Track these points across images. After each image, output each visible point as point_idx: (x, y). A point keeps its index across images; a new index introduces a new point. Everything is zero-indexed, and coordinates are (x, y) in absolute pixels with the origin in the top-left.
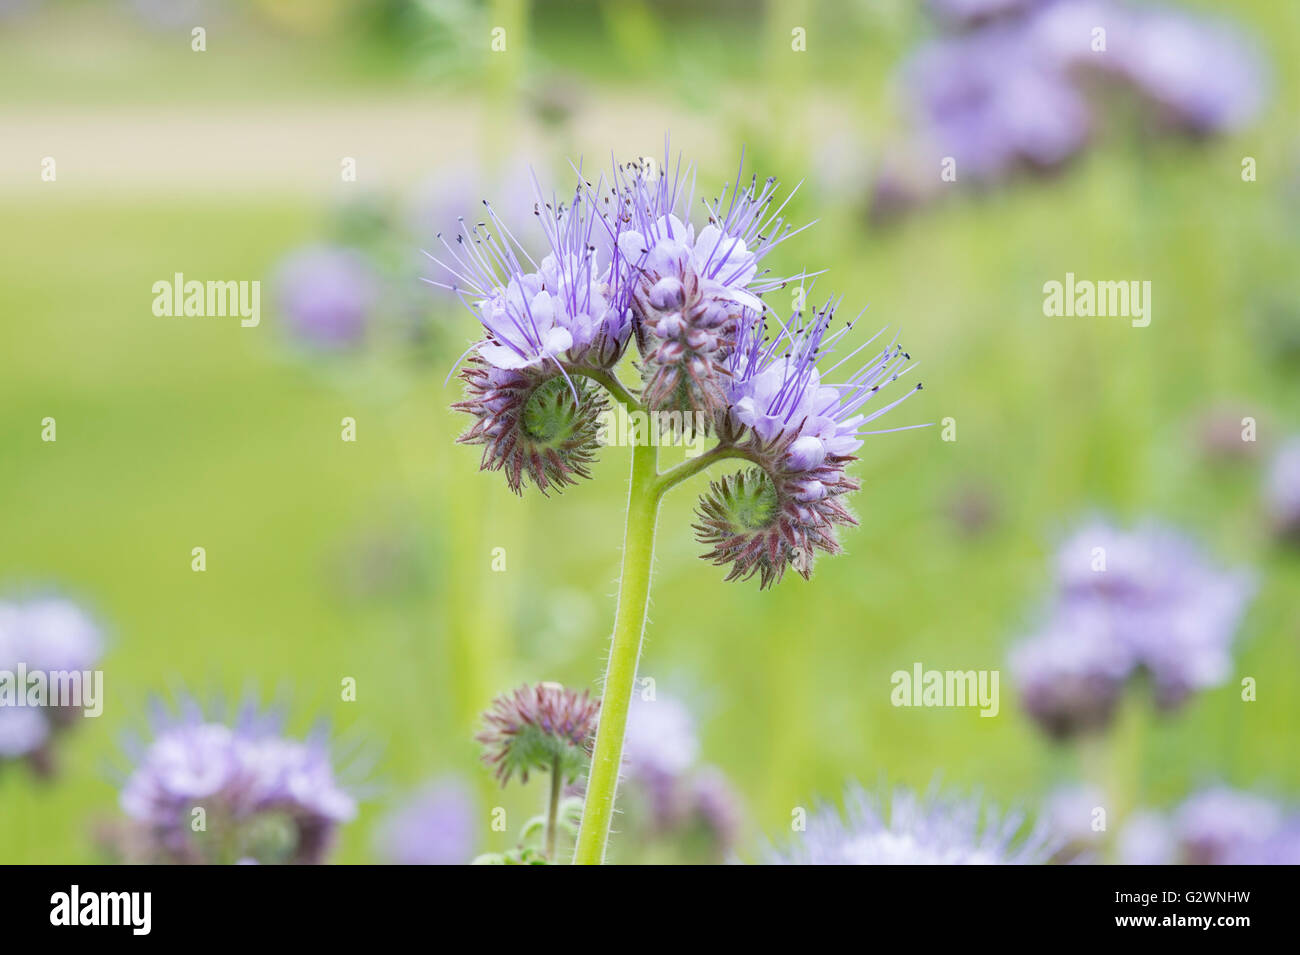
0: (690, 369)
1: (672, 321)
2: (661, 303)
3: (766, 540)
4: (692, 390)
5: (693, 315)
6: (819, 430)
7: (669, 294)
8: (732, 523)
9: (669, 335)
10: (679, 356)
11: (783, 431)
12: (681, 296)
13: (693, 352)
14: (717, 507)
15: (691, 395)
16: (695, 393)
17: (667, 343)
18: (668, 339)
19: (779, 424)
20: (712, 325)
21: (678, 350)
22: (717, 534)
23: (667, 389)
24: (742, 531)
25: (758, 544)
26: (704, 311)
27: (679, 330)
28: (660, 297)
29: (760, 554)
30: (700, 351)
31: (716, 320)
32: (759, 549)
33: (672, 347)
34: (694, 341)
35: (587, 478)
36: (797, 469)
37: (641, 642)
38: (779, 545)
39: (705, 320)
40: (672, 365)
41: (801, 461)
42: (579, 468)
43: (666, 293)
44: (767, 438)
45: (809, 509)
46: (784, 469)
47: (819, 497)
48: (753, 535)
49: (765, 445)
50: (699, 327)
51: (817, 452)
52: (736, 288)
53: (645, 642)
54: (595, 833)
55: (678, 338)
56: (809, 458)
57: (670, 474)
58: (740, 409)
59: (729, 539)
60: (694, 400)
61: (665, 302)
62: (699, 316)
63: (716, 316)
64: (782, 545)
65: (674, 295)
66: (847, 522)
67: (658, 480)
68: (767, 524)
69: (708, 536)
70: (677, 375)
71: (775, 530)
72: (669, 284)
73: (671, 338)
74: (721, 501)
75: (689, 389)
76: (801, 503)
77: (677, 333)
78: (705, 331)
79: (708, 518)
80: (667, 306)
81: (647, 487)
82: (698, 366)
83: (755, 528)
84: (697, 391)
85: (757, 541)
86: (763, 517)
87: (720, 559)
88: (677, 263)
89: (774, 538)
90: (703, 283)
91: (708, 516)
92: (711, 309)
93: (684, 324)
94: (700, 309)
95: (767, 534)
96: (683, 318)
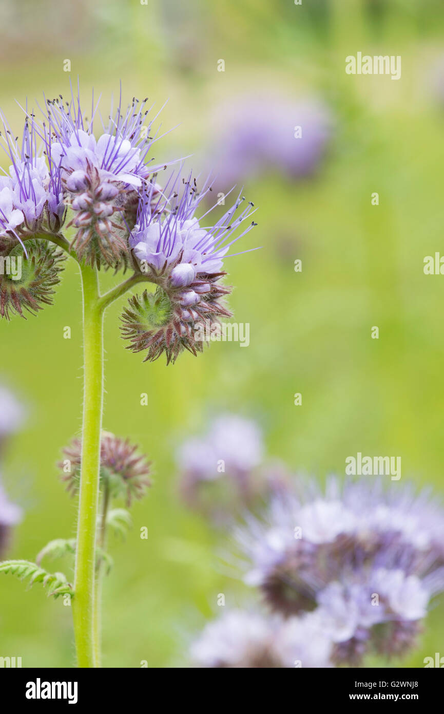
0: (97, 228)
1: (82, 198)
2: (74, 188)
3: (165, 333)
4: (101, 241)
5: (96, 194)
6: (192, 259)
7: (79, 182)
8: (143, 324)
9: (81, 208)
10: (88, 221)
11: (166, 261)
12: (87, 182)
13: (97, 218)
14: (132, 315)
15: (100, 245)
16: (103, 243)
17: (81, 214)
18: (81, 211)
19: (163, 258)
20: (108, 198)
21: (87, 217)
22: (133, 332)
23: (84, 243)
24: (150, 328)
25: (159, 337)
26: (101, 190)
27: (86, 204)
28: (72, 184)
29: (161, 343)
30: (101, 216)
31: (110, 195)
32: (161, 339)
33: (84, 216)
34: (97, 210)
35: (50, 304)
36: (178, 286)
37: (102, 406)
38: (173, 336)
39: (103, 195)
40: (85, 227)
41: (179, 280)
42: (45, 299)
43: (76, 181)
44: (159, 268)
45: (189, 310)
46: (171, 286)
47: (194, 302)
48: (158, 330)
49: (159, 272)
50: (100, 201)
51: (188, 274)
52: (125, 173)
53: (104, 405)
54: (86, 530)
55: (87, 209)
56: (183, 278)
57: (106, 296)
58: (137, 251)
59: (141, 334)
60: (102, 248)
61: (76, 187)
62: (99, 194)
63: (110, 193)
64: (174, 335)
65: (82, 182)
66: (224, 315)
67: (99, 301)
68: (166, 322)
69: (128, 334)
70: (89, 233)
71: (170, 327)
72: (79, 175)
73: (82, 209)
74: (134, 311)
75: (99, 241)
76: (184, 307)
77: (85, 205)
78: (104, 203)
79: (128, 323)
80: (78, 189)
81: (93, 306)
82: (102, 226)
83: (158, 325)
84: (104, 242)
85: (160, 334)
86: (163, 318)
87: (136, 349)
88: (84, 160)
89: (170, 332)
90: (102, 172)
91: (128, 321)
92: (105, 188)
93: (89, 200)
94: (99, 189)
95: (166, 329)
96: (89, 196)
